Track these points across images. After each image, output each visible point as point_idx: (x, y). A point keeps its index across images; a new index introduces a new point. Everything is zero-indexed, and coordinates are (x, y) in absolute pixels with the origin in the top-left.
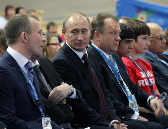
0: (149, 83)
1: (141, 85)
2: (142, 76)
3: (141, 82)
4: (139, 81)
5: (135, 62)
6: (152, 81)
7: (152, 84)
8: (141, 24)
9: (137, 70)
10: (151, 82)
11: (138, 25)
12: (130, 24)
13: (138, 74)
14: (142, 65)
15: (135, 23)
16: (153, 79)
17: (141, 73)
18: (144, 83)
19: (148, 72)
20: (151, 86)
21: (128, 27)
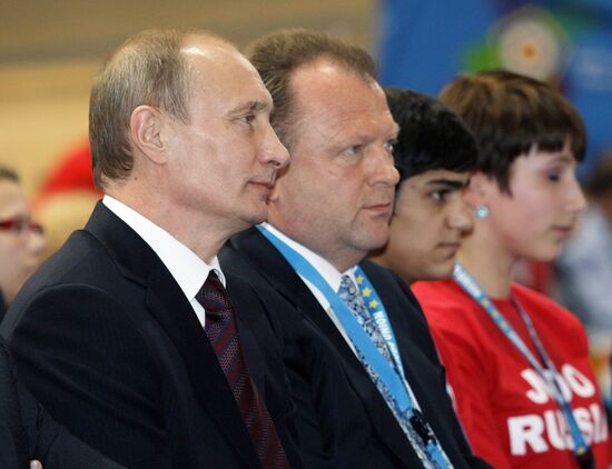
0: (574, 431)
1: (528, 446)
2: (531, 395)
3: (527, 428)
4: (515, 425)
5: (495, 314)
6: (592, 420)
7: (588, 441)
8: (531, 91)
9: (504, 360)
10: (585, 426)
11: (515, 98)
12: (470, 94)
13: (506, 384)
14: (533, 333)
15: (497, 87)
16: (595, 409)
17: (528, 375)
18: (545, 435)
19: (568, 370)
20: (581, 451)
21: (436, 108)
